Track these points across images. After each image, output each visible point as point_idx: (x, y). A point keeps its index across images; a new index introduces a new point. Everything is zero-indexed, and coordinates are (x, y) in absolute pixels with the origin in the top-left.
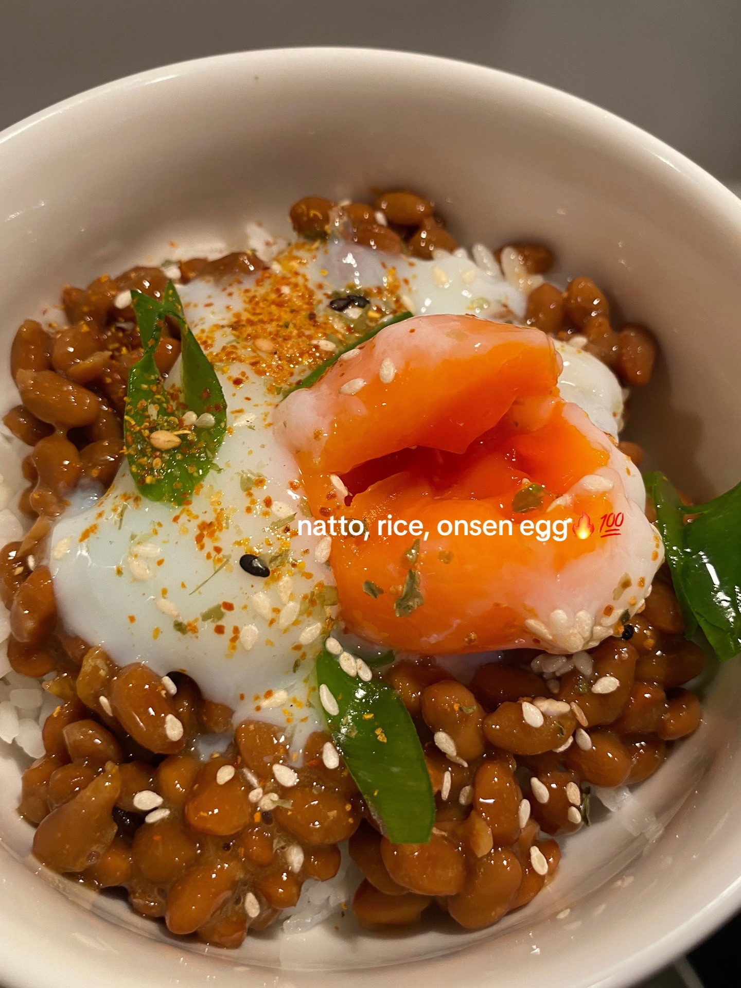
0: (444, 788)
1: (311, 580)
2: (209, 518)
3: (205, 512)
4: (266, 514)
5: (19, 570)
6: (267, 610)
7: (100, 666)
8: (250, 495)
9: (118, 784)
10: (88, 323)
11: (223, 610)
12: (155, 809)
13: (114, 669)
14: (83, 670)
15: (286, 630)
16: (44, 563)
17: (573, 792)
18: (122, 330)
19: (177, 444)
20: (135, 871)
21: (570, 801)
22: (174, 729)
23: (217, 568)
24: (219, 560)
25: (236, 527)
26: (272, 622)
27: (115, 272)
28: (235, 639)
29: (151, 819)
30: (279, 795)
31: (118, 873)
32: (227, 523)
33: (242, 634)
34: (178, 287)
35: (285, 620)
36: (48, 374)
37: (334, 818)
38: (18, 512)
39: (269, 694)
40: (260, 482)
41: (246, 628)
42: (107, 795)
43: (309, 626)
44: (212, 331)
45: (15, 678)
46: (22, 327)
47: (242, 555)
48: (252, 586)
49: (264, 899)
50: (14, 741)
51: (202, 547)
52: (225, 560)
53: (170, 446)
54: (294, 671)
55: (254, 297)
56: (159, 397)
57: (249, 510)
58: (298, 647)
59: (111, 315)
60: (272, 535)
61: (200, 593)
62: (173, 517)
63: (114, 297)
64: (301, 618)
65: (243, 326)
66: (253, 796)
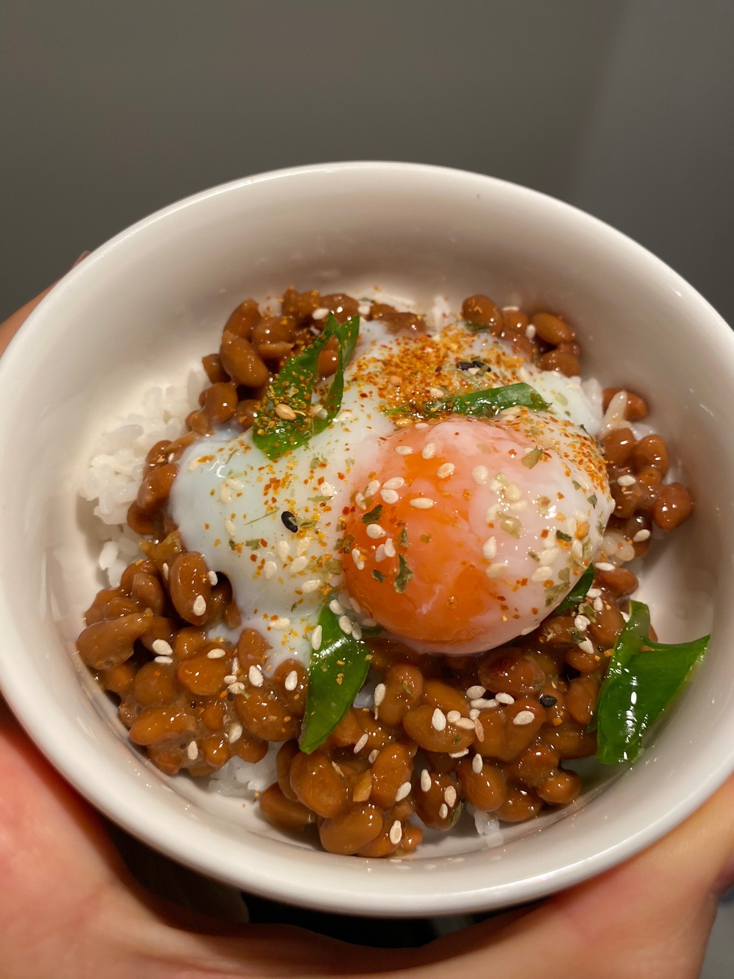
0: (358, 744)
1: (324, 547)
2: (280, 477)
3: (281, 471)
4: (315, 489)
5: (161, 460)
6: (285, 555)
7: (177, 544)
8: (312, 472)
9: (147, 624)
10: (289, 320)
11: (260, 543)
12: (165, 656)
13: (184, 550)
14: (165, 541)
15: (293, 576)
16: (178, 462)
17: (451, 795)
18: (312, 334)
19: (291, 419)
20: (131, 688)
21: (445, 799)
22: (199, 606)
23: (268, 513)
24: (272, 508)
25: (293, 490)
26: (285, 565)
27: (325, 292)
28: (261, 568)
29: (158, 660)
30: (245, 688)
31: (120, 685)
32: (289, 485)
33: (266, 565)
34: (362, 320)
35: (295, 567)
36: (245, 342)
37: (272, 721)
38: (184, 423)
39: (275, 618)
40: (323, 465)
41: (269, 562)
42: (135, 628)
43: (311, 579)
44: (369, 361)
45: (127, 529)
46: (246, 302)
47: (285, 511)
48: (282, 535)
49: (202, 753)
50: (107, 570)
51: (266, 494)
52: (275, 510)
53: (286, 417)
54: (292, 610)
55: (408, 350)
56: (303, 385)
57: (306, 482)
58: (299, 592)
59: (308, 321)
60: (311, 505)
61: (252, 526)
62: (260, 467)
63: (315, 309)
64: (306, 571)
65: (392, 365)
66: (228, 679)
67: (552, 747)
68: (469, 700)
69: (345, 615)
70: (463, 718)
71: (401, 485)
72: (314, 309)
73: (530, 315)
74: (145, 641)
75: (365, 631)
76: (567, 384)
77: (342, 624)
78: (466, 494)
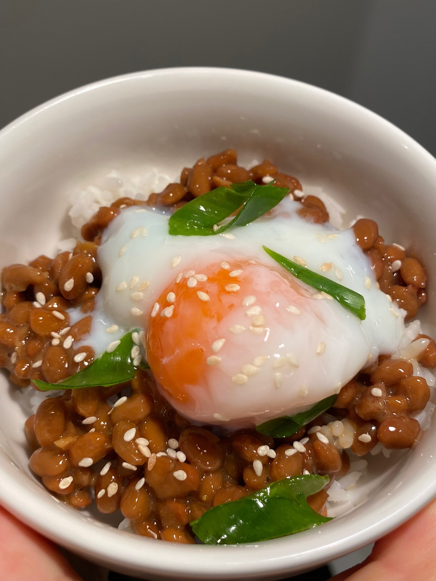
0: (87, 419)
12: (39, 303)
17: (113, 489)
21: (108, 488)
22: (69, 285)
29: (35, 303)
30: (59, 344)
59: (258, 180)
66: (54, 334)
67: (190, 512)
68: (168, 447)
69: (139, 346)
70: (147, 448)
71: (203, 281)
72: (265, 175)
73: (406, 256)
74: (36, 288)
75: (143, 362)
76: (391, 307)
77: (134, 350)
78: (231, 306)
